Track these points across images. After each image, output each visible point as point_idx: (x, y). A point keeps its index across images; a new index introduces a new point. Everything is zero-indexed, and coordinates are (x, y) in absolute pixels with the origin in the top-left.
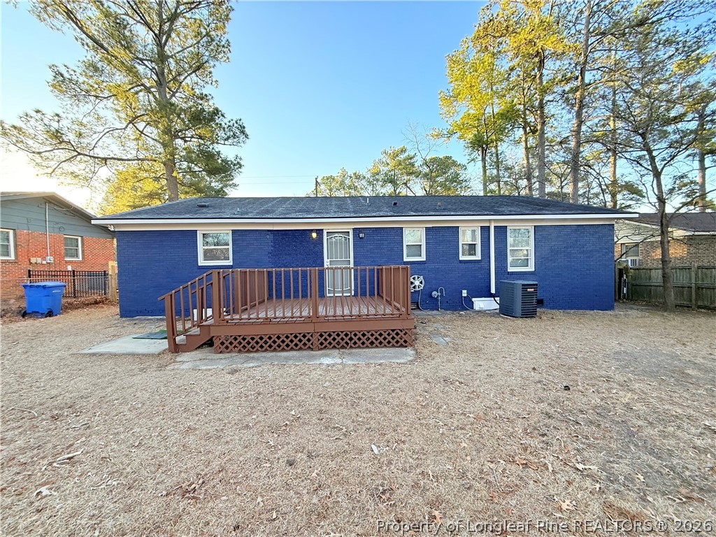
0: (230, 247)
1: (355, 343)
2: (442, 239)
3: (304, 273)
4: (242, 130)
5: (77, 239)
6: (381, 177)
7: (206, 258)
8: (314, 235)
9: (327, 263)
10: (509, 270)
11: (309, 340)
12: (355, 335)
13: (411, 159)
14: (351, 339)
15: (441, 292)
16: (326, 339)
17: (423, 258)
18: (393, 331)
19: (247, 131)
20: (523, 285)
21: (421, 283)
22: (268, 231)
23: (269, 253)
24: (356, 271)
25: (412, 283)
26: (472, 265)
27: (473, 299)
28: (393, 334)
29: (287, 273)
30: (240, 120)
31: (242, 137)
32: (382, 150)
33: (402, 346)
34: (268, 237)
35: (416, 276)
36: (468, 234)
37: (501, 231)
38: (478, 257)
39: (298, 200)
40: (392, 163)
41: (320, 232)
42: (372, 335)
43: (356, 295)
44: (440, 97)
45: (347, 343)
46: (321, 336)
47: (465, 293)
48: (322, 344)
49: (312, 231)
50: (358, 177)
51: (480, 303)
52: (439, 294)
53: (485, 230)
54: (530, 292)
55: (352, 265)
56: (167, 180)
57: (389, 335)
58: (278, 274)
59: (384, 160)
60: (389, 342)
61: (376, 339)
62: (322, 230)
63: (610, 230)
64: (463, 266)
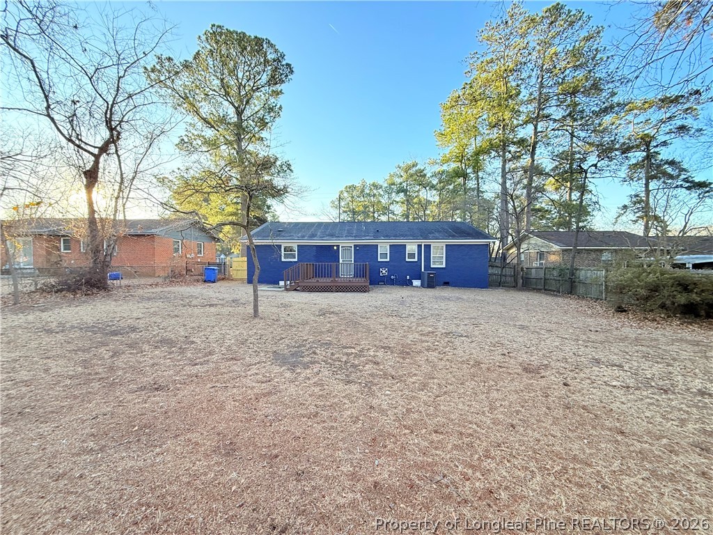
0: (296, 253)
1: (348, 290)
2: (398, 250)
3: (331, 265)
4: (289, 166)
5: (201, 244)
6: (394, 188)
7: (285, 257)
8: (335, 248)
9: (341, 261)
10: (431, 267)
11: (332, 288)
12: (348, 287)
13: (421, 172)
14: (346, 289)
15: (396, 276)
17: (388, 260)
19: (292, 168)
20: (428, 273)
21: (386, 271)
22: (314, 245)
23: (314, 256)
24: (354, 265)
25: (382, 272)
26: (412, 264)
27: (413, 281)
28: (362, 287)
29: (322, 265)
30: (288, 161)
31: (288, 171)
32: (397, 165)
33: (365, 292)
34: (314, 248)
35: (384, 268)
36: (411, 247)
37: (428, 247)
38: (416, 260)
39: (327, 225)
40: (405, 176)
41: (338, 246)
42: (354, 287)
43: (354, 277)
44: (434, 134)
46: (336, 287)
47: (408, 277)
48: (336, 290)
49: (334, 246)
50: (376, 186)
51: (416, 283)
53: (420, 246)
54: (431, 276)
55: (353, 262)
56: (241, 203)
57: (360, 287)
58: (319, 265)
59: (398, 173)
60: (360, 290)
61: (356, 289)
63: (486, 248)
64: (408, 264)
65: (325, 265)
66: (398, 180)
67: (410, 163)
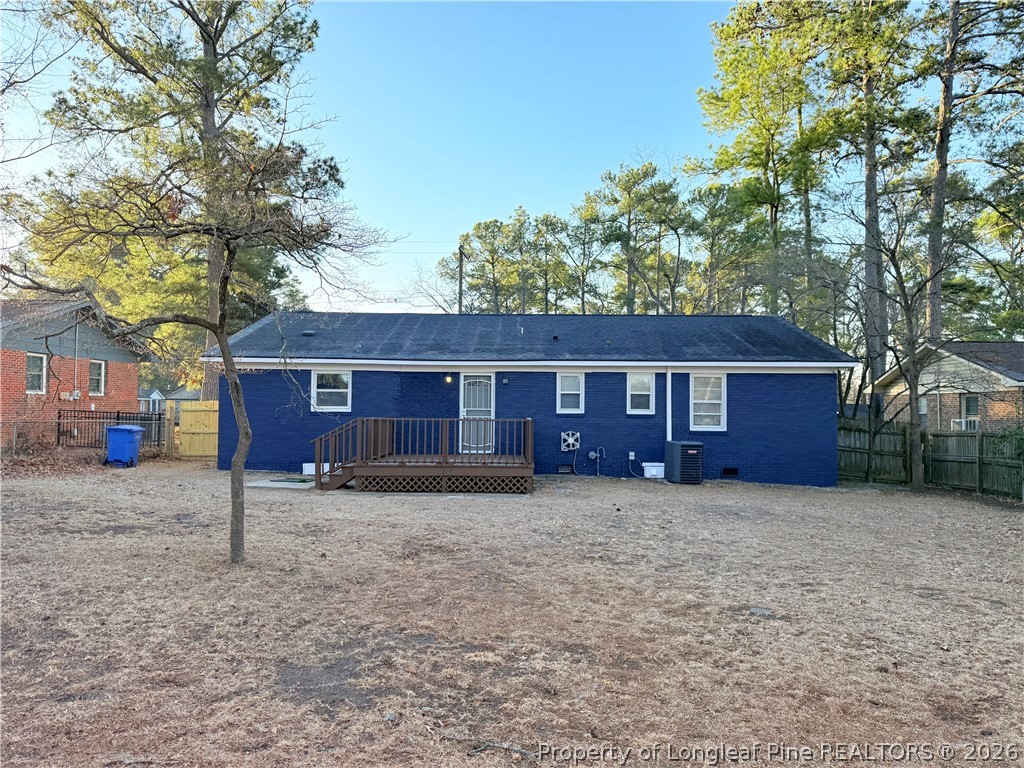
0: (349, 391)
1: (480, 488)
2: (606, 389)
3: (437, 423)
4: (333, 171)
5: (100, 365)
6: (598, 229)
7: (321, 402)
8: (449, 379)
9: (463, 413)
10: (691, 429)
11: (438, 483)
12: (480, 480)
13: (666, 191)
14: (476, 484)
15: (601, 451)
16: (453, 483)
17: (581, 410)
18: (514, 478)
19: (342, 176)
20: (682, 446)
21: (576, 440)
22: (395, 372)
23: (395, 399)
24: (497, 423)
25: (565, 441)
26: (642, 421)
27: (644, 464)
28: (514, 481)
29: (414, 422)
30: (332, 159)
31: (331, 185)
32: (604, 171)
33: (522, 492)
34: (394, 379)
35: (570, 433)
36: (640, 378)
37: (681, 380)
38: (651, 411)
40: (624, 200)
41: (455, 376)
42: (495, 481)
43: (496, 453)
44: (699, 98)
45: (472, 487)
46: (450, 480)
47: (632, 456)
48: (450, 487)
49: (446, 374)
50: (551, 225)
51: (653, 470)
52: (598, 455)
53: (660, 378)
54: (692, 454)
55: (493, 417)
56: (209, 262)
57: (510, 481)
58: (407, 424)
59: (607, 192)
60: (510, 489)
61: (499, 485)
62: (459, 373)
63: (831, 381)
64: (631, 421)
65: (422, 422)
66: (608, 211)
67: (637, 167)
